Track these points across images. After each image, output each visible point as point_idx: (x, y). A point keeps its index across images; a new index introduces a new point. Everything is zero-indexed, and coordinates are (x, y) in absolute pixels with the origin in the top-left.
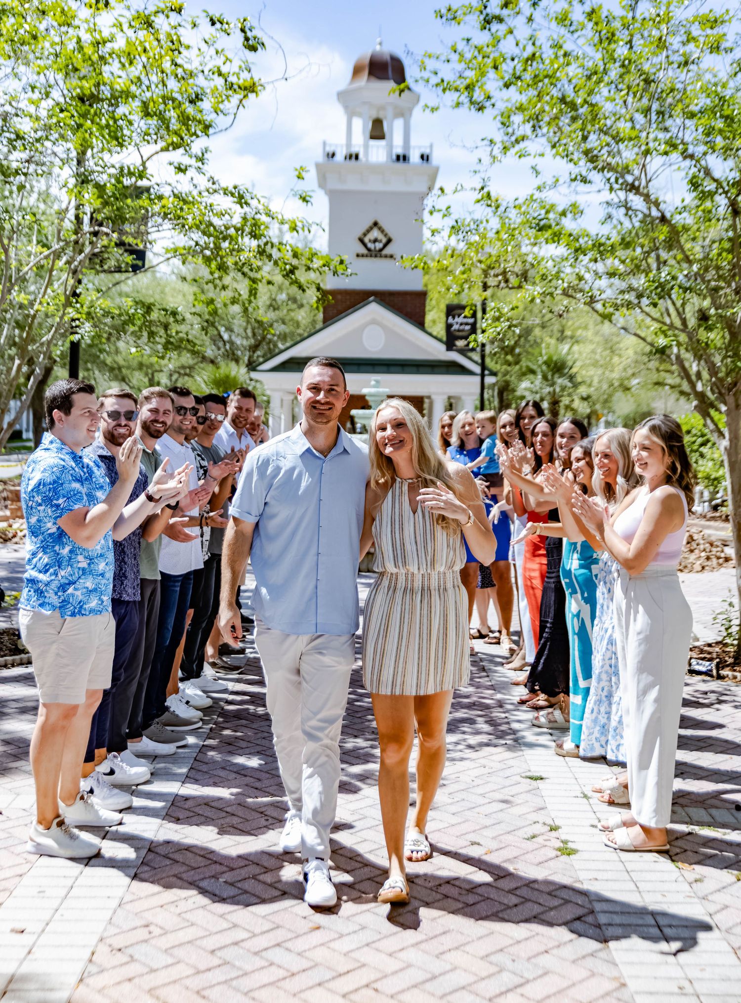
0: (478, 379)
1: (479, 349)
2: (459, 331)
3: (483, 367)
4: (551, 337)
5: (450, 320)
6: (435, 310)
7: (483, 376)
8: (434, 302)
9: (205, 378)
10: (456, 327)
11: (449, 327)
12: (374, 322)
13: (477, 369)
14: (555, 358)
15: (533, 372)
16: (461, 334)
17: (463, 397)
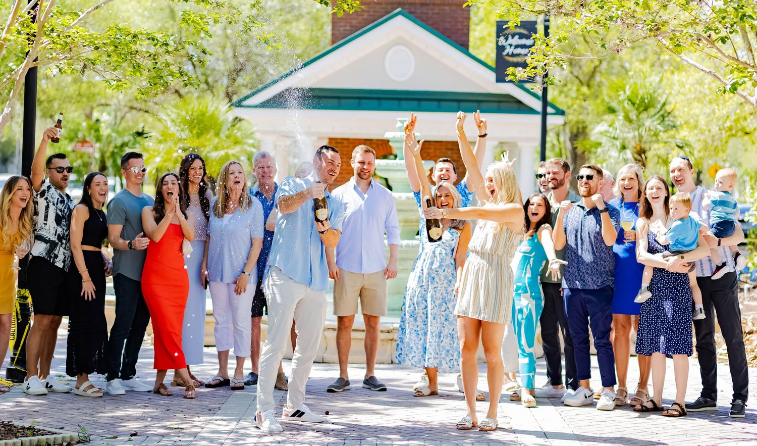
0: (538, 119)
1: (539, 79)
2: (513, 55)
3: (545, 103)
4: (643, 61)
5: (502, 40)
6: (483, 25)
7: (545, 114)
8: (481, 14)
9: (173, 116)
10: (509, 50)
11: (500, 49)
12: (400, 42)
13: (537, 105)
14: (641, 93)
15: (612, 111)
16: (515, 60)
17: (520, 144)
